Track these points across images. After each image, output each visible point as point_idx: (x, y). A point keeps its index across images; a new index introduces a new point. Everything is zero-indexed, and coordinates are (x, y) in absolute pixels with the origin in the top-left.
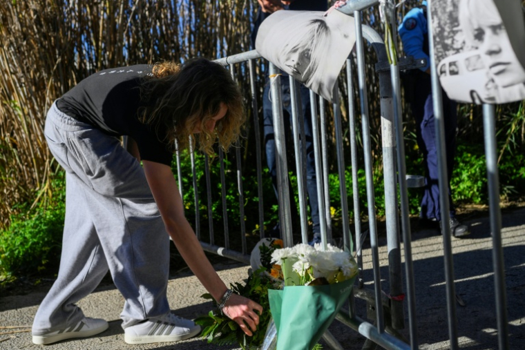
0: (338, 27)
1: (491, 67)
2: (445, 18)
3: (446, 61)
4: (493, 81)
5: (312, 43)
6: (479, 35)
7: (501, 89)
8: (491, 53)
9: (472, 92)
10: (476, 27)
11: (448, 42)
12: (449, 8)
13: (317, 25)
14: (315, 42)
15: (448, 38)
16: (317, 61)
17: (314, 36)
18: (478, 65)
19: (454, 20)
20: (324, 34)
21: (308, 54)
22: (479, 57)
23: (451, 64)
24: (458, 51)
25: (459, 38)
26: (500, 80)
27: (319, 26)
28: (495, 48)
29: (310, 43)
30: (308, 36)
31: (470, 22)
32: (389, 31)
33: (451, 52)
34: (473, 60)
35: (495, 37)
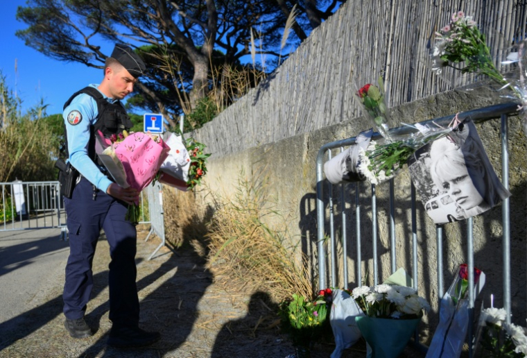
1: (457, 201)
2: (422, 180)
3: (430, 202)
4: (460, 207)
6: (446, 185)
7: (465, 211)
8: (455, 193)
9: (449, 216)
10: (443, 182)
11: (429, 191)
12: (424, 175)
15: (428, 190)
18: (449, 201)
19: (429, 180)
22: (449, 196)
23: (432, 203)
24: (435, 195)
25: (434, 188)
26: (464, 206)
28: (457, 190)
31: (439, 179)
33: (431, 197)
34: (446, 199)
35: (456, 185)
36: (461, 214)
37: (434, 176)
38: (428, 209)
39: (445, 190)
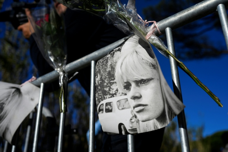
0: (28, 93)
1: (134, 108)
2: (105, 75)
3: (104, 102)
4: (136, 117)
5: (7, 99)
6: (127, 86)
7: (140, 122)
8: (135, 98)
9: (120, 125)
10: (125, 81)
11: (107, 89)
12: (109, 69)
13: (13, 90)
14: (9, 99)
15: (106, 87)
16: (7, 112)
17: (9, 96)
18: (126, 106)
19: (111, 76)
20: (17, 96)
21: (2, 106)
22: (127, 100)
23: (107, 104)
24: (113, 95)
25: (114, 87)
26: (140, 117)
27: (15, 91)
28: (137, 95)
29: (6, 99)
30: (5, 95)
31: (122, 77)
32: (63, 91)
33: (108, 96)
34: (123, 102)
35: (138, 88)
36: (135, 126)
37: (118, 72)
38: (100, 110)
39: (125, 91)
